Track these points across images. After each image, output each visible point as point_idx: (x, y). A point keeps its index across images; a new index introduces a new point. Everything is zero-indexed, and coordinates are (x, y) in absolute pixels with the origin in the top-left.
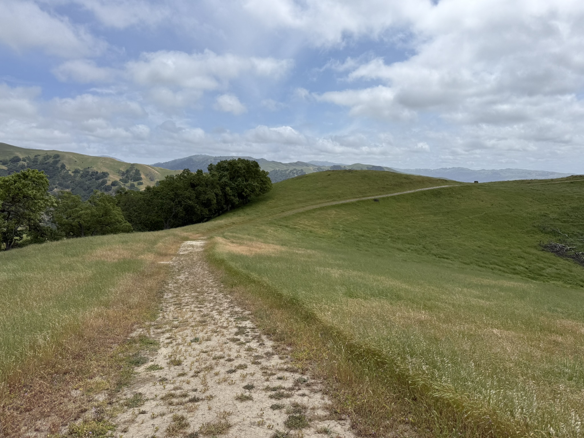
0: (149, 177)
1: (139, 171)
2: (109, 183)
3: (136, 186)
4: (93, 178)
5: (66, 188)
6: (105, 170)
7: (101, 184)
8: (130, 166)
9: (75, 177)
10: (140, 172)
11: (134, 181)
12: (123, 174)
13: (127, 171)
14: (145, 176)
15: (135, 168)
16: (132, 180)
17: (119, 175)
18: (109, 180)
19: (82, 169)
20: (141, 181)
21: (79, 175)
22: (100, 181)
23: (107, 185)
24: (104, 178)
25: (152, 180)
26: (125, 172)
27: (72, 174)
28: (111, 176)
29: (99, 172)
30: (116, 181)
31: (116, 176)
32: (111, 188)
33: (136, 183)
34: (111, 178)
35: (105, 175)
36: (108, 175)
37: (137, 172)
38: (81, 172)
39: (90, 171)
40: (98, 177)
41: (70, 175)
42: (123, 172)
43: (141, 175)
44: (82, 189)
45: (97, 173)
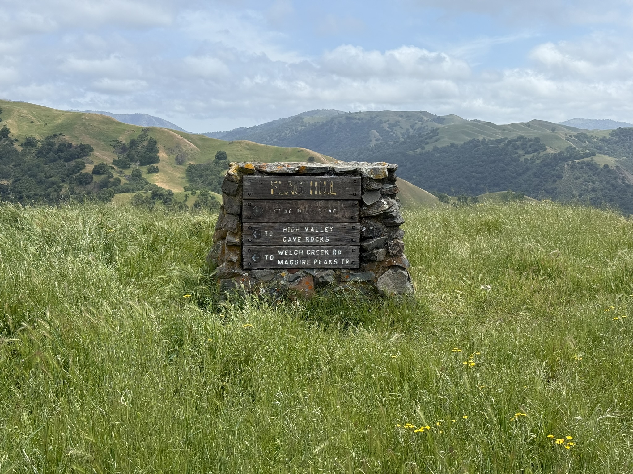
0: (175, 157)
1: (156, 142)
2: (89, 168)
3: (144, 176)
4: (60, 158)
5: (3, 178)
6: (86, 140)
7: (73, 171)
8: (140, 133)
9: (24, 154)
10: (159, 145)
11: (142, 164)
12: (124, 149)
13: (133, 143)
14: (167, 154)
15: (149, 138)
16: (138, 163)
17: (114, 152)
18: (92, 163)
19: (41, 139)
20: (155, 165)
21: (34, 150)
22: (73, 163)
23: (83, 171)
24: (82, 157)
25: (180, 164)
26: (128, 146)
27: (20, 149)
28: (96, 153)
29: (74, 144)
30: (103, 164)
31: (107, 153)
32: (92, 178)
33: (144, 169)
34: (96, 157)
35: (85, 150)
36: (92, 150)
37: (152, 147)
38: (39, 145)
39: (57, 142)
40: (71, 156)
41: (15, 151)
42: (124, 145)
43: (158, 152)
44: (33, 180)
45: (70, 145)
